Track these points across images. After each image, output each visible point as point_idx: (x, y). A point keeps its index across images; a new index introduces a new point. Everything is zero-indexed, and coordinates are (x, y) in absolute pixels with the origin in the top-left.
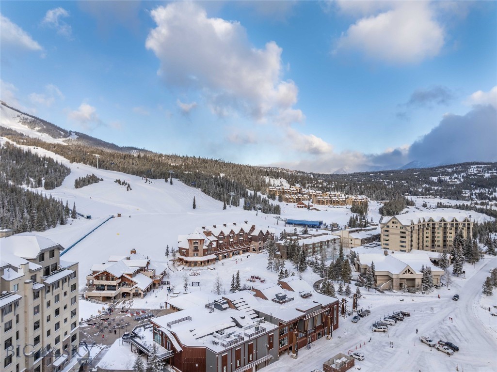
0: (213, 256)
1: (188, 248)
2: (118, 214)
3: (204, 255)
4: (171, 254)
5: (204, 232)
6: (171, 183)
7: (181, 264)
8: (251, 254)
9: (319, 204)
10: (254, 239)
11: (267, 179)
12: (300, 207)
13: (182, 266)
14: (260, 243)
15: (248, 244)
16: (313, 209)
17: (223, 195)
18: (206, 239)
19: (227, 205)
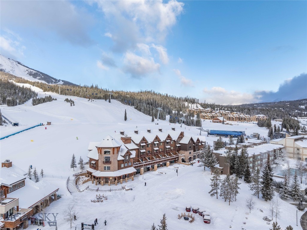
0: (132, 170)
1: (97, 159)
2: (48, 123)
3: (119, 168)
4: (78, 166)
5: (122, 139)
6: (110, 102)
7: (88, 180)
8: (180, 166)
9: (230, 120)
10: (184, 147)
11: (186, 104)
12: (216, 122)
13: (90, 183)
14: (190, 153)
15: (176, 154)
16: (226, 124)
17: (152, 111)
18: (123, 147)
19: (155, 119)
